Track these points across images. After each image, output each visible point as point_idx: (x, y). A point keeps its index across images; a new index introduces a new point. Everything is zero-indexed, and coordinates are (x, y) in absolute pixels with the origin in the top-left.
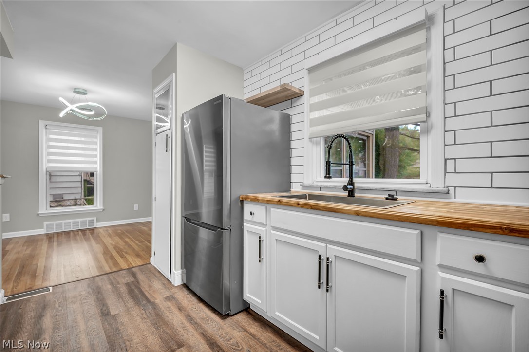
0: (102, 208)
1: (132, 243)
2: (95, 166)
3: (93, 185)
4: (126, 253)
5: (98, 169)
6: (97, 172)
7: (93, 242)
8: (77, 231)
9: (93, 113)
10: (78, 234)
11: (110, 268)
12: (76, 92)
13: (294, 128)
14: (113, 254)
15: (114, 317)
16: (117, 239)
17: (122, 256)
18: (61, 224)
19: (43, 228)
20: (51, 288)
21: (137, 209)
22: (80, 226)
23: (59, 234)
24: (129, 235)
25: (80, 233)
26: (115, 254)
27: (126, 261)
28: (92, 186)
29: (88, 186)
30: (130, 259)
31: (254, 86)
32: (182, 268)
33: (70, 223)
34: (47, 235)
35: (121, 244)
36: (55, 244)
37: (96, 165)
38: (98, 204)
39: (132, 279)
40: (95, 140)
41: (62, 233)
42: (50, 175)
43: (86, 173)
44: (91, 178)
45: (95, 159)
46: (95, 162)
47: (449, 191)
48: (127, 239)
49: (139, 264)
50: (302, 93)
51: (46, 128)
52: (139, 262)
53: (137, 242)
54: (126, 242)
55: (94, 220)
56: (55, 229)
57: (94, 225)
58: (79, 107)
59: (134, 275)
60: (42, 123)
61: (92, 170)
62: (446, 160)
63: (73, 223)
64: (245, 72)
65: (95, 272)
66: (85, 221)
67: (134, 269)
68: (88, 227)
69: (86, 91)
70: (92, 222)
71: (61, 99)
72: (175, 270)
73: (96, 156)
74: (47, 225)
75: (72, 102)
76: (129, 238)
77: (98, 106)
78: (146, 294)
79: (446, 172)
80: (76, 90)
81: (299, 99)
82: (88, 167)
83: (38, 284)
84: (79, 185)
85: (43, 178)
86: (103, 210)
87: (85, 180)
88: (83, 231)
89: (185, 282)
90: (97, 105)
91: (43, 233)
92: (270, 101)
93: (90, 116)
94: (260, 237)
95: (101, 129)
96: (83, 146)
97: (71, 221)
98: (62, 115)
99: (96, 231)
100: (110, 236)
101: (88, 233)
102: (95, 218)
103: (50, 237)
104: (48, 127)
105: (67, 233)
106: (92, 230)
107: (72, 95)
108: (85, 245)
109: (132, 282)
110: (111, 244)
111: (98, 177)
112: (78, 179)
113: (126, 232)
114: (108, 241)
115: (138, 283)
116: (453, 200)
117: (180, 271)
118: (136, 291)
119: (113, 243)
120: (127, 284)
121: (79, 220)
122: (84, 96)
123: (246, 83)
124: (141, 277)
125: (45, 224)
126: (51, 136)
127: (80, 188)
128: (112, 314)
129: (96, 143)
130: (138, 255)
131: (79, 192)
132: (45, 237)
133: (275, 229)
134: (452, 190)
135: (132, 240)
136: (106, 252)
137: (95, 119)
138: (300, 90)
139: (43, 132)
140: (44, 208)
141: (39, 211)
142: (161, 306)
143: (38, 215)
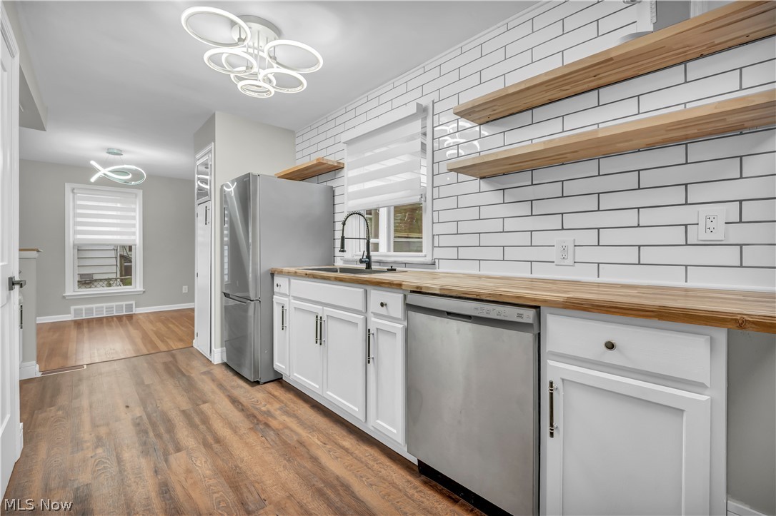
0: (142, 289)
1: (176, 329)
2: (133, 238)
3: (131, 262)
4: (168, 338)
5: (137, 242)
6: (135, 245)
7: (131, 328)
8: (112, 317)
9: (130, 176)
10: (113, 321)
11: (148, 350)
12: (109, 153)
13: (337, 200)
14: (153, 339)
15: (148, 386)
16: (159, 325)
17: (163, 341)
18: (91, 310)
19: (70, 313)
20: (85, 367)
21: (187, 292)
22: (115, 312)
23: (89, 321)
24: (174, 321)
25: (115, 319)
26: (155, 339)
27: (167, 344)
28: (129, 264)
29: (126, 264)
30: (171, 343)
31: (306, 152)
32: (222, 346)
33: (103, 307)
34: (75, 322)
35: (163, 329)
36: (85, 330)
37: (134, 236)
38: (138, 285)
39: (171, 359)
40: (133, 206)
41: (92, 319)
42: (80, 249)
43: (123, 247)
44: (129, 253)
45: (133, 230)
46: (134, 234)
47: (435, 262)
48: (171, 325)
49: (181, 347)
50: (342, 166)
51: (73, 192)
52: (180, 345)
53: (183, 328)
54: (169, 328)
55: (132, 305)
56: (84, 315)
57: (132, 311)
58: (113, 172)
59: (173, 356)
60: (68, 187)
61: (130, 244)
62: (433, 236)
63: (106, 308)
64: (297, 136)
65: (130, 353)
66: (122, 306)
67: (173, 352)
68: (125, 313)
69: (121, 151)
70: (129, 307)
71: (93, 163)
72: (215, 348)
73: (134, 226)
74: (75, 310)
75: (105, 164)
76: (174, 324)
77: (136, 170)
78: (183, 370)
79: (433, 247)
80: (110, 151)
81: (339, 172)
82: (124, 239)
83: (71, 363)
84: (113, 261)
85: (70, 254)
86: (144, 292)
87: (122, 256)
88: (119, 318)
89: (225, 361)
90: (134, 167)
91: (70, 319)
92: (314, 172)
93: (126, 181)
94: (283, 307)
95: (140, 193)
96: (119, 221)
97: (104, 305)
98: (93, 179)
99: (134, 318)
100: (151, 322)
101: (126, 320)
102: (133, 303)
103: (78, 324)
104: (75, 191)
105: (100, 320)
106: (130, 317)
107: (105, 155)
108: (121, 331)
109: (170, 362)
110: (152, 330)
111: (137, 251)
112: (113, 254)
113: (172, 318)
114: (149, 327)
115: (176, 362)
116: (437, 270)
117: (219, 349)
118: (173, 368)
119: (154, 329)
120: (165, 363)
121: (114, 304)
122: (118, 156)
123: (298, 148)
124: (180, 357)
125: (72, 308)
126: (79, 202)
127: (115, 267)
128: (146, 383)
129: (134, 210)
130: (181, 340)
131: (113, 271)
132: (73, 323)
133: (296, 298)
134: (437, 261)
135: (177, 326)
136: (145, 337)
137: (133, 183)
138: (340, 163)
139: (69, 196)
140: (71, 289)
141: (65, 293)
142: (195, 378)
143: (64, 297)
